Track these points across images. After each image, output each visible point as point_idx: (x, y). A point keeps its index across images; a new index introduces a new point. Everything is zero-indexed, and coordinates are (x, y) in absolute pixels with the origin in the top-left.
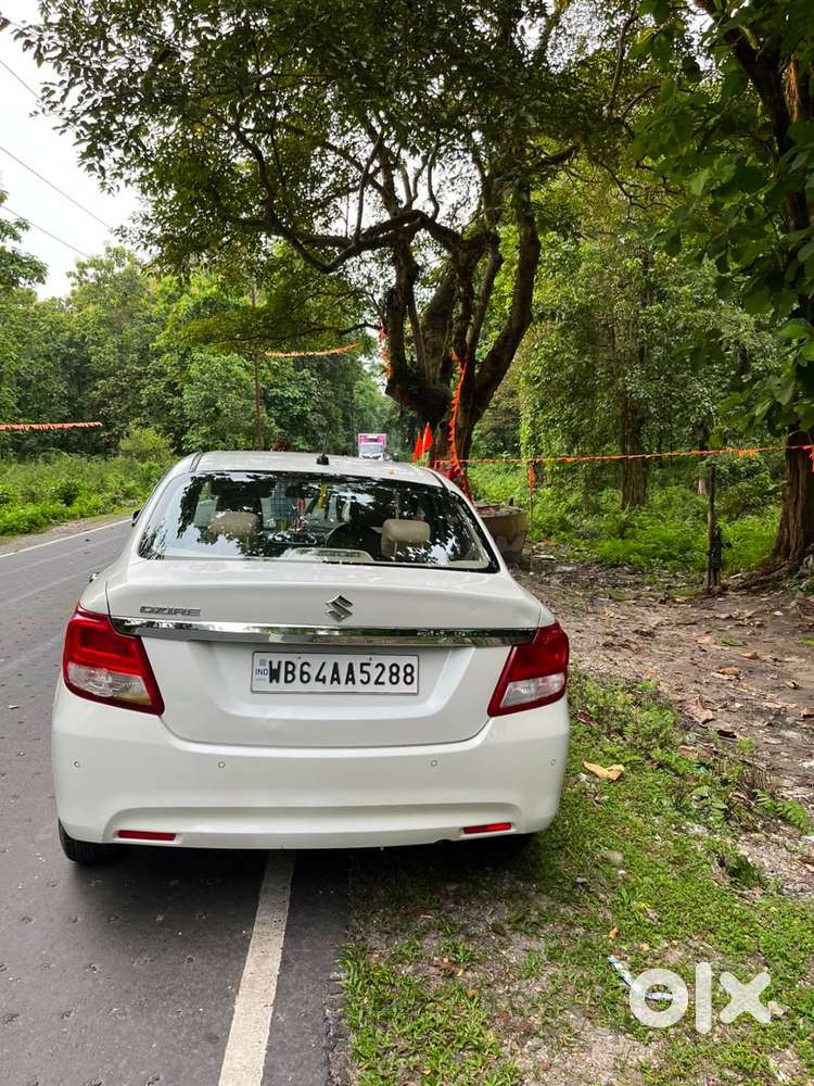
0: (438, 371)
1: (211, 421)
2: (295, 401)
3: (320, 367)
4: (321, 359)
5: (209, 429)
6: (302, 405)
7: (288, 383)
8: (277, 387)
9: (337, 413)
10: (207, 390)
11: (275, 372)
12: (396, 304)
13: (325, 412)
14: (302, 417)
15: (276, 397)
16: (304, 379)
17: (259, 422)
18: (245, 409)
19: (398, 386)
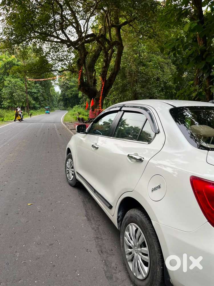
0: (92, 84)
1: (10, 98)
2: (35, 93)
3: (41, 83)
4: (41, 81)
5: (10, 101)
6: (37, 94)
7: (32, 88)
8: (29, 89)
9: (46, 96)
10: (10, 89)
11: (29, 85)
12: (80, 63)
13: (43, 96)
14: (37, 98)
15: (29, 92)
16: (37, 87)
17: (27, 99)
18: (22, 95)
19: (82, 87)
